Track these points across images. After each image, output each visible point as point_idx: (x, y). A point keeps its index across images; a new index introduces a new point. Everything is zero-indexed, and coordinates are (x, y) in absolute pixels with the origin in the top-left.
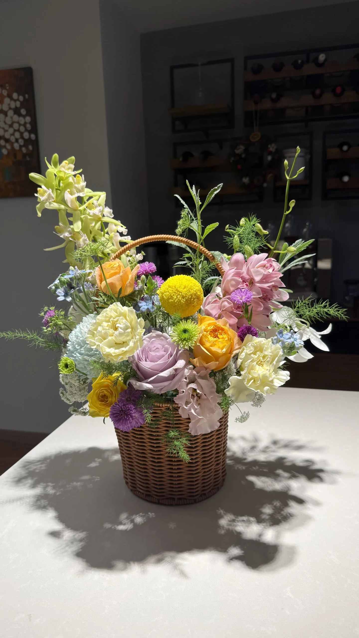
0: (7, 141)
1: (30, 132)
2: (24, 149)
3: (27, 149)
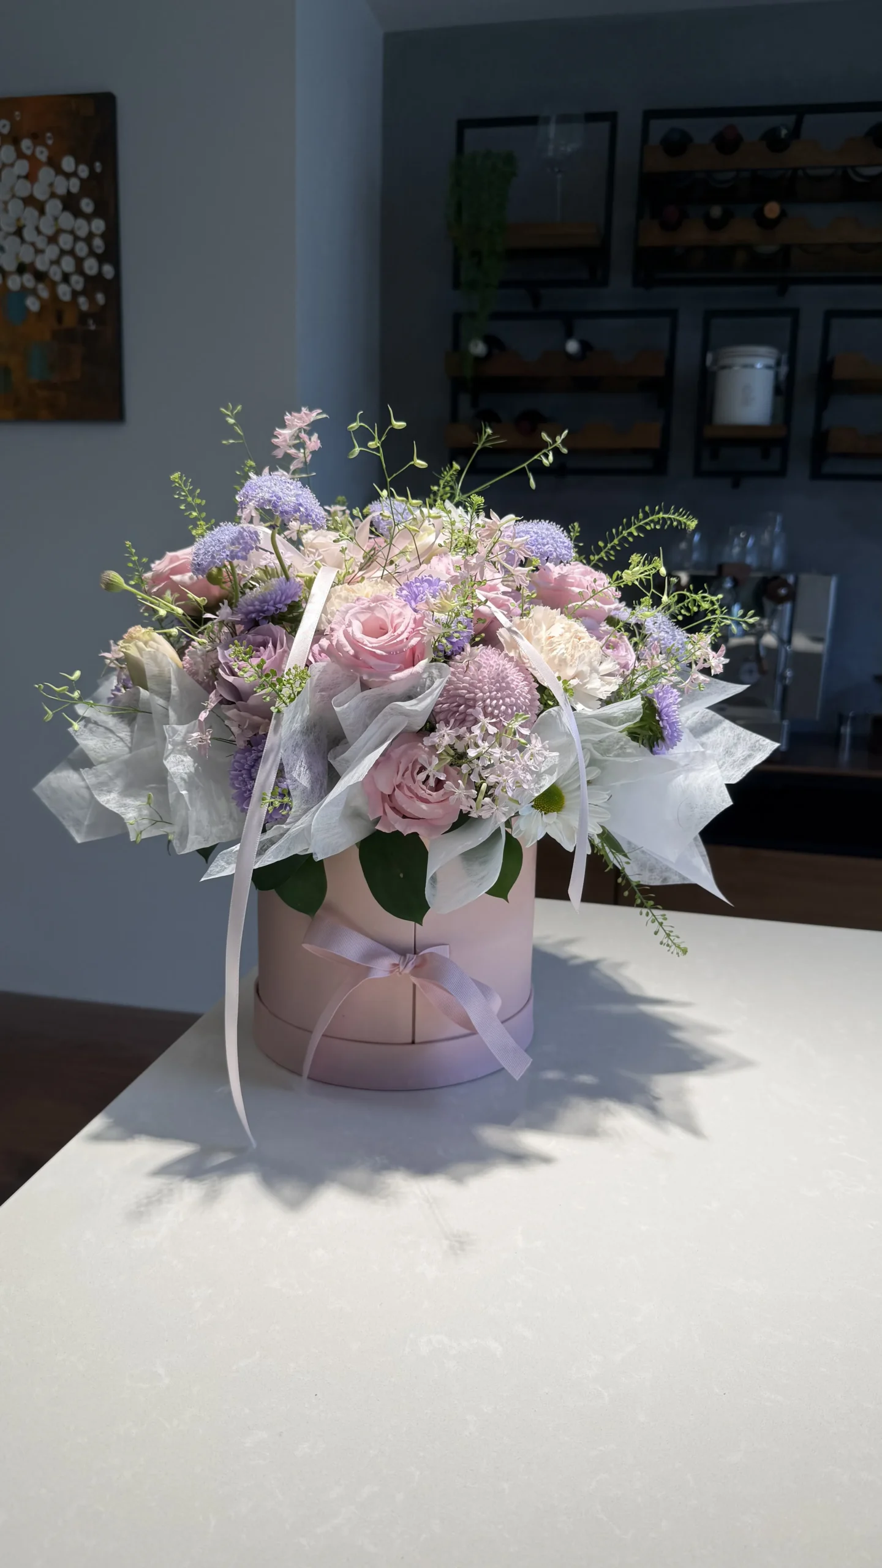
0: (40, 276)
1: (101, 259)
2: (82, 301)
3: (92, 300)
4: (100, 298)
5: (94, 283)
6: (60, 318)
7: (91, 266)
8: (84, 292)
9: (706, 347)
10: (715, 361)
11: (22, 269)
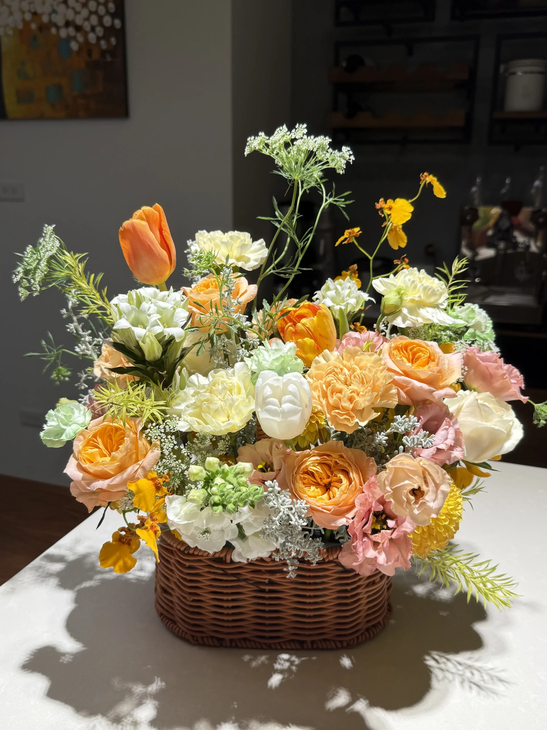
0: (78, 28)
1: (113, 16)
2: (103, 43)
3: (108, 42)
4: (113, 41)
5: (109, 31)
6: (90, 53)
7: (107, 21)
8: (104, 37)
9: (498, 62)
10: (506, 70)
11: (68, 24)
